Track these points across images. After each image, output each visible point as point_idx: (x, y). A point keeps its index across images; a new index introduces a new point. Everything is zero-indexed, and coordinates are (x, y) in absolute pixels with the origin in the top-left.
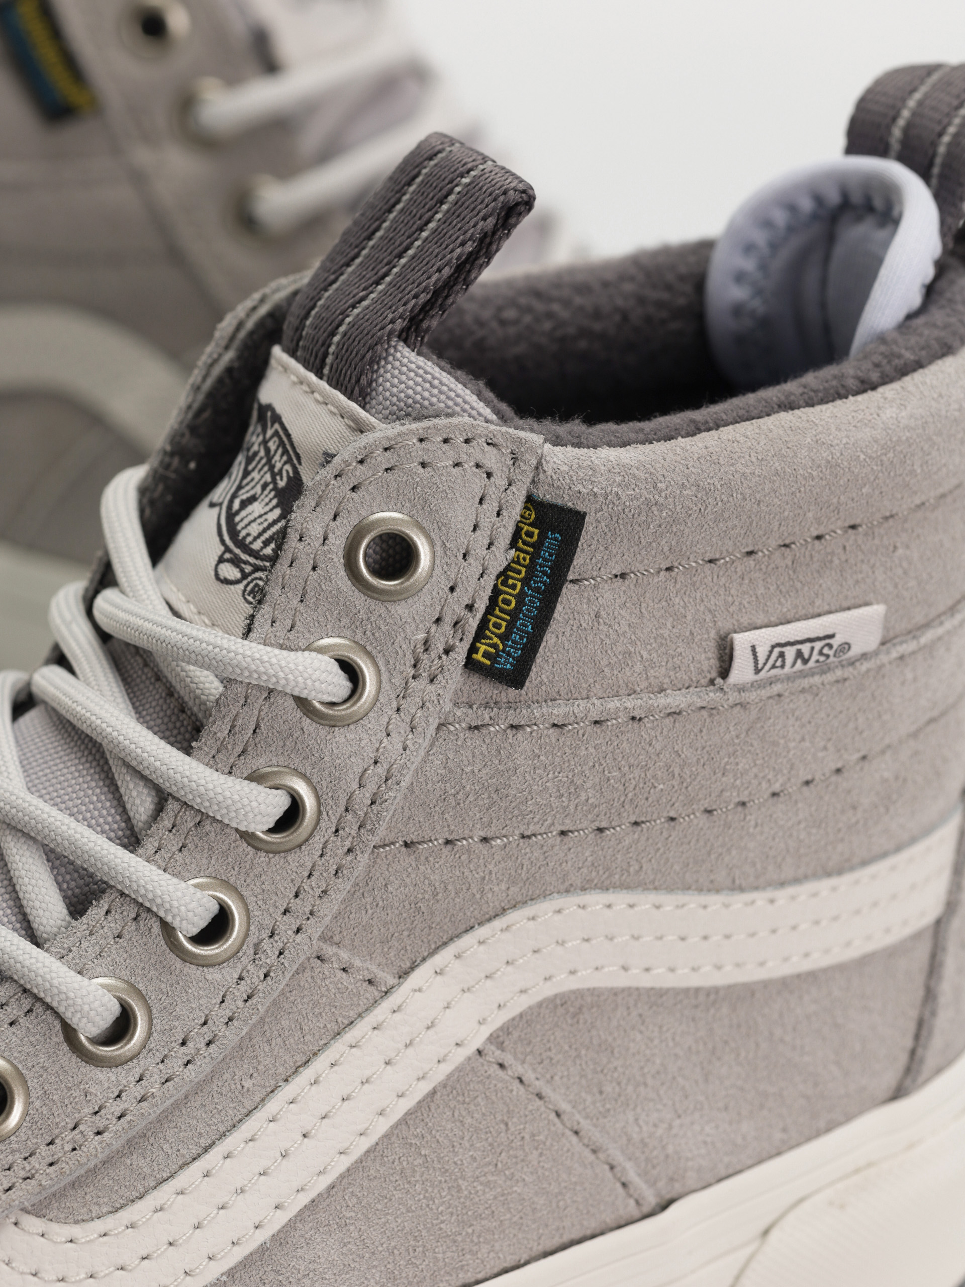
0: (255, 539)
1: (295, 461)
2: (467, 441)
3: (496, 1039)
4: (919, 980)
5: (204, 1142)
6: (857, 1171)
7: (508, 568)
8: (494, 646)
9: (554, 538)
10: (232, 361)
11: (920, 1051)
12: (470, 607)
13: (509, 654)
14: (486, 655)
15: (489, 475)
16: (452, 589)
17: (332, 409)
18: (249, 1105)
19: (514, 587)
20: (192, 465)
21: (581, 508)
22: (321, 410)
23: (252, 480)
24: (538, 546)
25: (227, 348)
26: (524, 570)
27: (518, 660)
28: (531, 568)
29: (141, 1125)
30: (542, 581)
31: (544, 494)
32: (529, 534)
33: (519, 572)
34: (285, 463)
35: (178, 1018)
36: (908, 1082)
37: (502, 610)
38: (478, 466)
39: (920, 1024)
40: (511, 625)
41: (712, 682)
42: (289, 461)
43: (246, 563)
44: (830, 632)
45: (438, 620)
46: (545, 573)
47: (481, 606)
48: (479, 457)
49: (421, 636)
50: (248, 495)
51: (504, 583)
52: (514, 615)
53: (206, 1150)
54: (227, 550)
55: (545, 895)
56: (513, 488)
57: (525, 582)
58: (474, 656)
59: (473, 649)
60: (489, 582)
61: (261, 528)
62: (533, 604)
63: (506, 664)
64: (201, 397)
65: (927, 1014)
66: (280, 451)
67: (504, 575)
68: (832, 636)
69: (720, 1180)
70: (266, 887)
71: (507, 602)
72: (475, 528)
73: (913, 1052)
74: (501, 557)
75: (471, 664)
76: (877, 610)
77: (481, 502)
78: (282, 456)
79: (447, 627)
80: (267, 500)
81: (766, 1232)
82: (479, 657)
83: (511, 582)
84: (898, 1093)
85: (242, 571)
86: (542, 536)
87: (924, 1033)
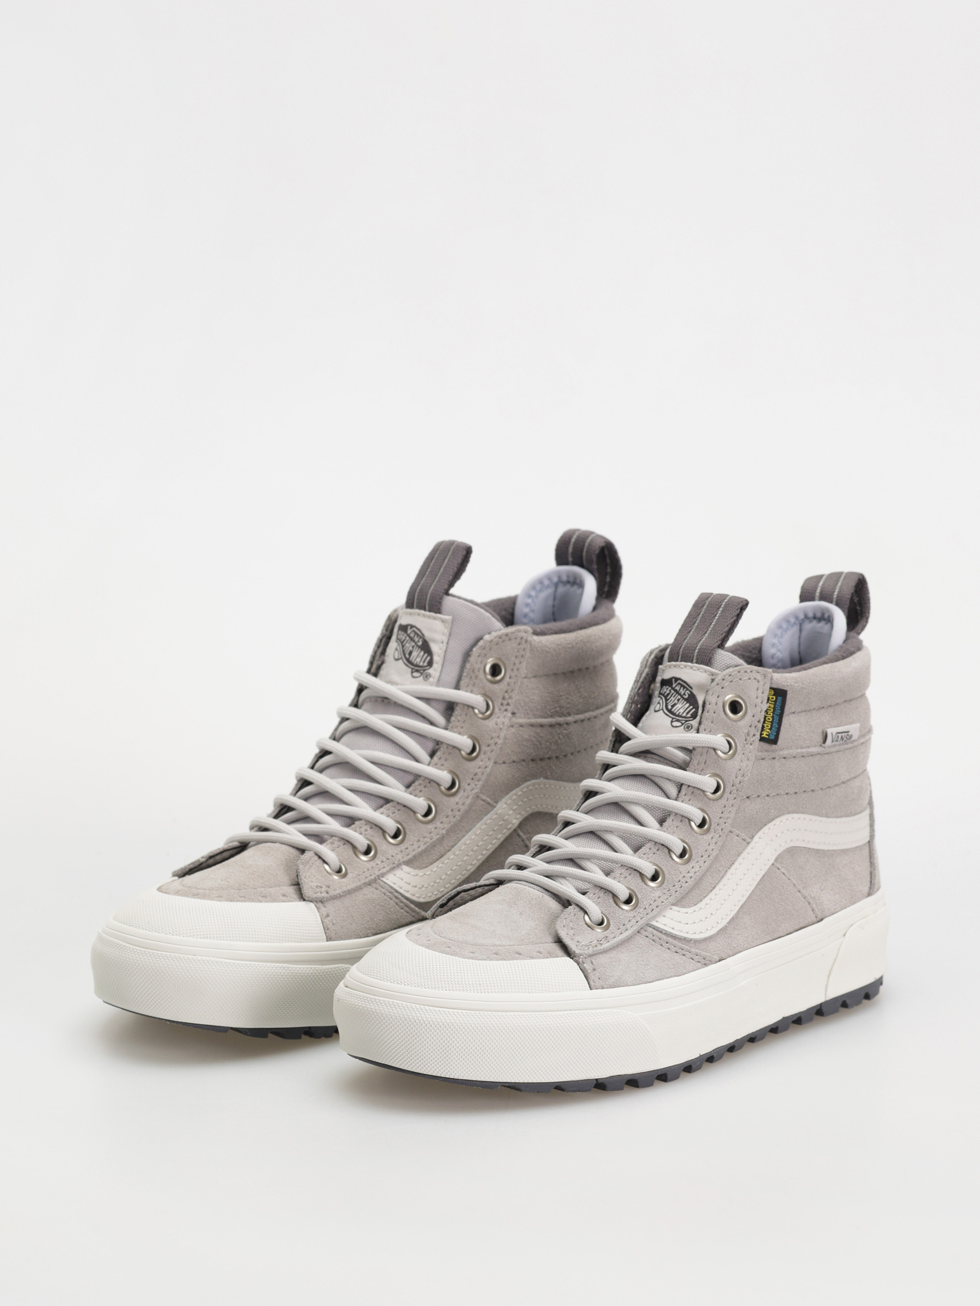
0: (683, 713)
1: (690, 689)
2: (751, 672)
3: (776, 860)
4: (868, 860)
5: (713, 886)
6: (864, 918)
7: (767, 710)
8: (768, 732)
9: (780, 698)
10: (648, 671)
11: (873, 881)
12: (759, 722)
13: (772, 734)
14: (766, 735)
15: (758, 682)
16: (753, 716)
17: (702, 670)
18: (721, 875)
19: (770, 714)
20: (639, 706)
21: (785, 689)
22: (698, 672)
23: (671, 700)
24: (775, 701)
25: (645, 667)
26: (772, 709)
27: (775, 735)
28: (774, 708)
29: (698, 878)
30: (778, 712)
31: (775, 686)
32: (772, 698)
33: (770, 710)
34: (686, 691)
35: (699, 849)
36: (871, 891)
37: (768, 722)
38: (755, 679)
39: (871, 873)
40: (772, 726)
41: (821, 746)
42: (687, 689)
43: (682, 720)
44: (848, 730)
45: (750, 726)
46: (778, 709)
47: (762, 720)
48: (755, 676)
49: (746, 731)
50: (673, 703)
51: (767, 714)
52: (772, 722)
53: (714, 888)
54: (673, 718)
55: (783, 814)
56: (766, 685)
57: (773, 712)
58: (762, 736)
59: (761, 734)
60: (763, 713)
61: (684, 710)
62: (777, 719)
63: (772, 737)
64: (639, 684)
65: (872, 870)
66: (682, 688)
67: (766, 712)
68: (848, 732)
69: (833, 914)
70: (714, 810)
71: (769, 719)
72: (757, 698)
73: (871, 882)
74: (765, 706)
75: (762, 739)
76: (858, 725)
77: (757, 690)
78: (683, 689)
79: (753, 728)
80: (682, 702)
81: (844, 935)
82: (764, 736)
83: (769, 713)
84: (869, 895)
85: (681, 723)
86: (776, 699)
87: (873, 875)
